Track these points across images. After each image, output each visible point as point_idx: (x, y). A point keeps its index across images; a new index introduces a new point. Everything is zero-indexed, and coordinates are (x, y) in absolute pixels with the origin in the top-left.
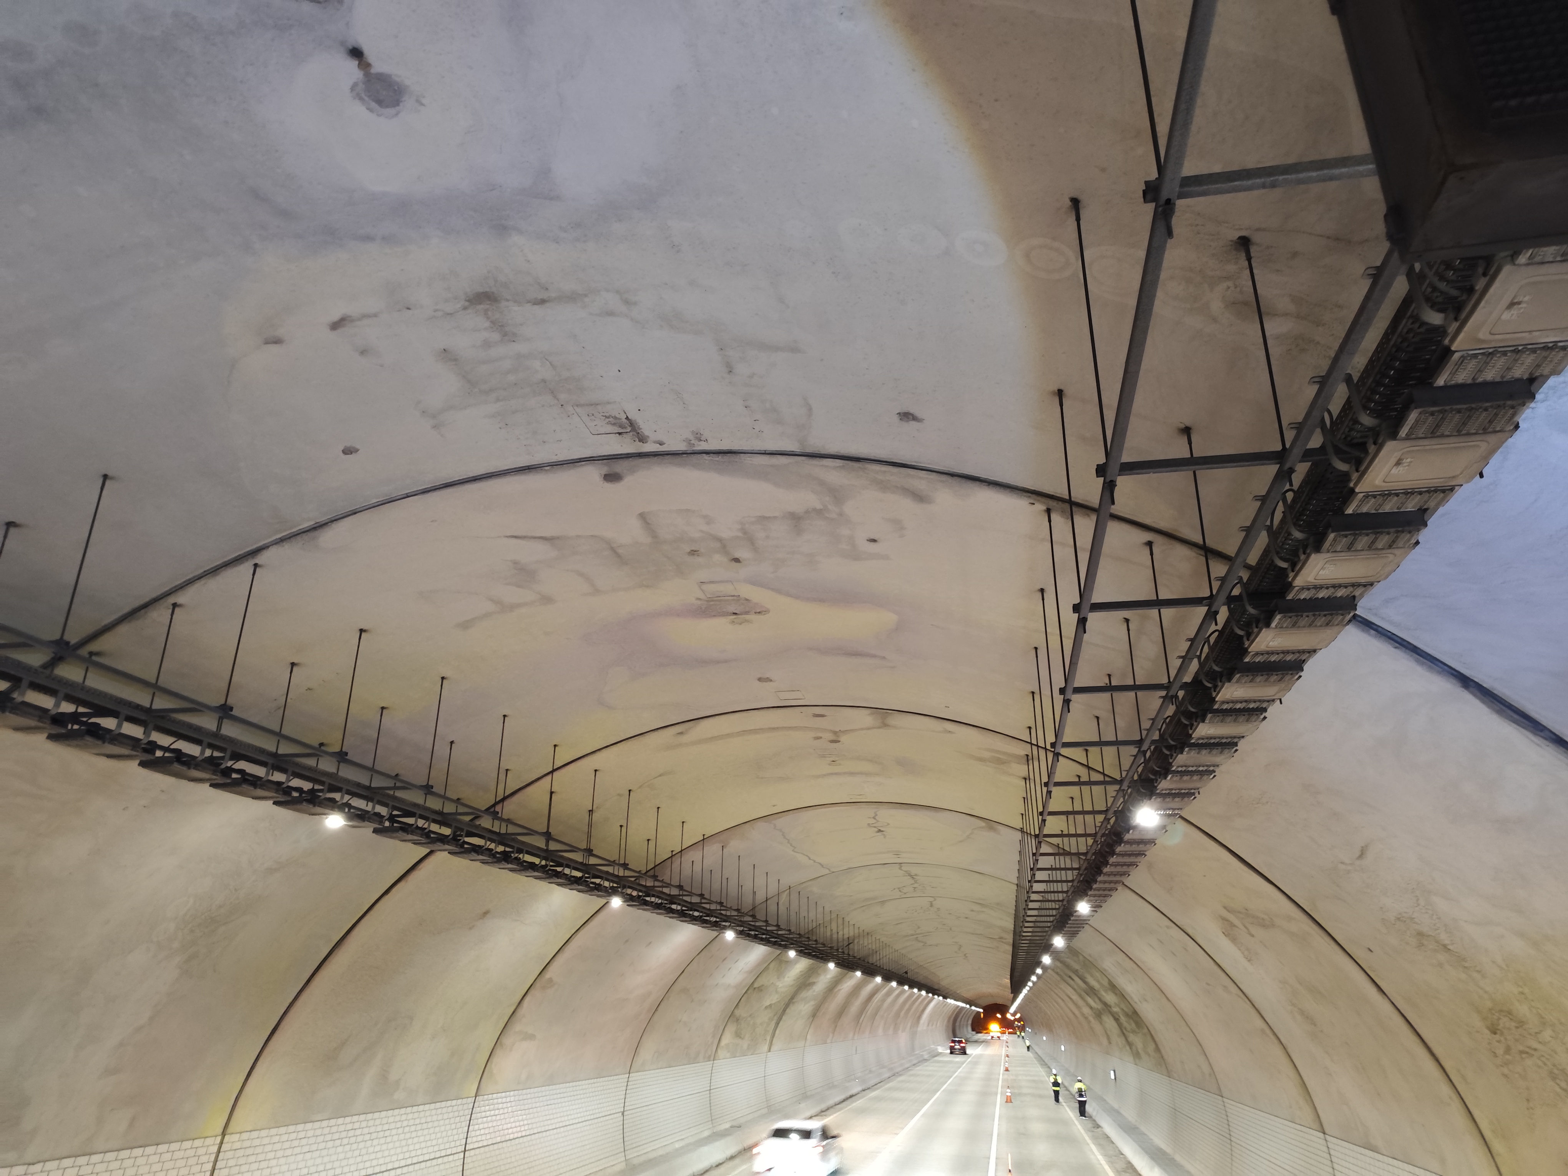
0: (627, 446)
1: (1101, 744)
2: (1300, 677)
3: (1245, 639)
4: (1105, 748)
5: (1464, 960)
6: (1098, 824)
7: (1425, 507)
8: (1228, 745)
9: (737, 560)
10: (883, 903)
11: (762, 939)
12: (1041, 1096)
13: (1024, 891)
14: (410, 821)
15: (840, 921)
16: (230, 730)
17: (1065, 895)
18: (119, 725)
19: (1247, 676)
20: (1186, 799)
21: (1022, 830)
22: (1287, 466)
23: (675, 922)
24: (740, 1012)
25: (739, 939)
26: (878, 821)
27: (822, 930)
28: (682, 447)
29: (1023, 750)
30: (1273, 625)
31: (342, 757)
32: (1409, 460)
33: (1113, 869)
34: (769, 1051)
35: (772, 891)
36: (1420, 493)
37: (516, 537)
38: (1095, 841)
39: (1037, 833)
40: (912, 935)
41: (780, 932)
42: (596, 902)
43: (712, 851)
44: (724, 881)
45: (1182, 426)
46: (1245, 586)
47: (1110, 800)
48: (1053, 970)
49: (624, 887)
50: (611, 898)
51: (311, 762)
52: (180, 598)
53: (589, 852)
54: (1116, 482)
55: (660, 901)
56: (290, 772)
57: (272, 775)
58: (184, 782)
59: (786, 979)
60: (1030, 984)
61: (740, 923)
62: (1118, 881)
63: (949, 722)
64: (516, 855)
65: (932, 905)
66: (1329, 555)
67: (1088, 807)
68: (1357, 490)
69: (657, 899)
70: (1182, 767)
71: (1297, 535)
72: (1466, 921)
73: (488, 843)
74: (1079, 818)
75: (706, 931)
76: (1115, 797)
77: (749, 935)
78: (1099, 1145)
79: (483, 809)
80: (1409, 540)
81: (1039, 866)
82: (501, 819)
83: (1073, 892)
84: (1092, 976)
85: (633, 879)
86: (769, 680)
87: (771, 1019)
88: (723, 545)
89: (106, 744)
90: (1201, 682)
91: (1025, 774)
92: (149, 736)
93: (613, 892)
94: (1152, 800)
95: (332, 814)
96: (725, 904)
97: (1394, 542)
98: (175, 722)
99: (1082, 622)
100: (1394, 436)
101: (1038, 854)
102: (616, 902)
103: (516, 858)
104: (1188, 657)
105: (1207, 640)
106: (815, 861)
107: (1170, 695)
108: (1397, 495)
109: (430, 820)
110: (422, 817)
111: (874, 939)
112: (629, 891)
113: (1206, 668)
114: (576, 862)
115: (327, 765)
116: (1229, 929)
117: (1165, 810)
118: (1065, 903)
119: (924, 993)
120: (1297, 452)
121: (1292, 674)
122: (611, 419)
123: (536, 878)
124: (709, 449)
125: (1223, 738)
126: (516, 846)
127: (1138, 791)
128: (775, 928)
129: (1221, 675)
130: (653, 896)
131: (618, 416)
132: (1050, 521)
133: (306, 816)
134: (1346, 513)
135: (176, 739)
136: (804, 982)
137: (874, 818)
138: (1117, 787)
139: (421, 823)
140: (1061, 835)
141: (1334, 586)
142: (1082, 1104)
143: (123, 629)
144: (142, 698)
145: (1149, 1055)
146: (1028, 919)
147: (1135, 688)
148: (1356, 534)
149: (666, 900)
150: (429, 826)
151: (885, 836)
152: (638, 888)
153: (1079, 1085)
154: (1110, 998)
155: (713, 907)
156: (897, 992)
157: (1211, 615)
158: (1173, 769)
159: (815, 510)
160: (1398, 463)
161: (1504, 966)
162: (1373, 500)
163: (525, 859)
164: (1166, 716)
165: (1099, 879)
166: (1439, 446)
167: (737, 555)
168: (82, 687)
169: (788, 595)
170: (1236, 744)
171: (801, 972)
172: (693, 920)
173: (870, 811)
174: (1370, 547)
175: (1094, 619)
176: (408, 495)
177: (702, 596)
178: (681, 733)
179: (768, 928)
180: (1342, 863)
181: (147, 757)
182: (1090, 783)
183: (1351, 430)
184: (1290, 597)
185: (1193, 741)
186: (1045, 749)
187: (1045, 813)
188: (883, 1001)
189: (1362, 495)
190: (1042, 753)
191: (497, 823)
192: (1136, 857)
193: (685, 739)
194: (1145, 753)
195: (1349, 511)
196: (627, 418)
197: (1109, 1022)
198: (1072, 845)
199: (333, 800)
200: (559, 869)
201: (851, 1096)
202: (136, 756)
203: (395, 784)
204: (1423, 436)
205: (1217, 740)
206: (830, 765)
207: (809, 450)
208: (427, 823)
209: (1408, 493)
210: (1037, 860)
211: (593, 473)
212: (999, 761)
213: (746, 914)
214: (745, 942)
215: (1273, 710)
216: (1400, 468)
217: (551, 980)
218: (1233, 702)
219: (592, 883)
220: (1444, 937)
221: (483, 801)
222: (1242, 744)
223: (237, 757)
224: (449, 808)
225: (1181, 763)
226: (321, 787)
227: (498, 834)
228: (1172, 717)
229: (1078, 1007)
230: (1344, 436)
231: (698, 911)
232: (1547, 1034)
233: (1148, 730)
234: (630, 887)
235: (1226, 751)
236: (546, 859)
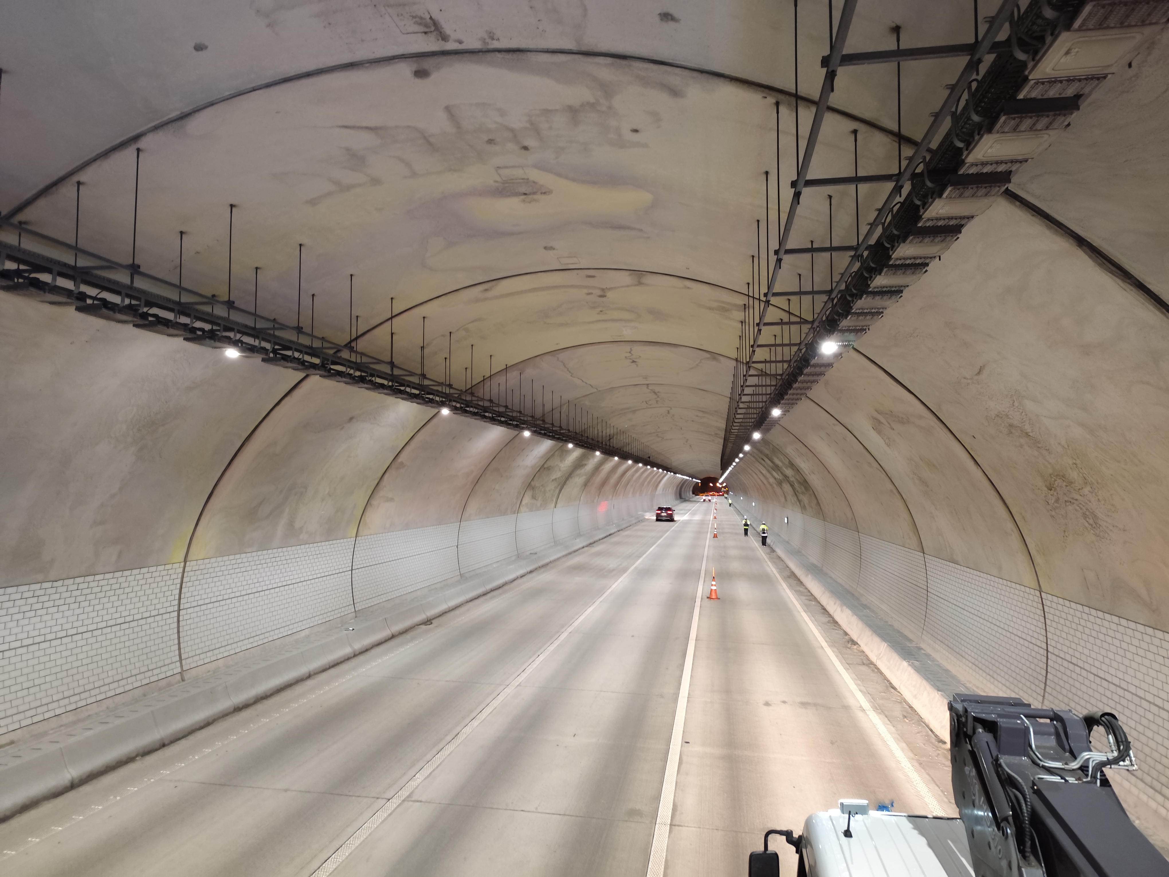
0: (431, 45)
1: (800, 293)
2: (958, 238)
3: (921, 208)
4: (803, 297)
5: (1039, 442)
6: (793, 353)
7: (1081, 93)
8: (895, 292)
9: (526, 148)
10: (634, 411)
11: (549, 436)
12: (737, 534)
13: (734, 403)
14: (289, 353)
15: (604, 424)
16: (140, 283)
17: (764, 404)
18: (54, 279)
19: (918, 238)
20: (859, 333)
21: (736, 360)
22: (977, 57)
23: (488, 425)
24: (536, 483)
25: (534, 436)
26: (632, 355)
27: (591, 429)
28: (476, 45)
29: (741, 300)
30: (945, 196)
31: (230, 304)
32: (1076, 50)
33: (800, 385)
34: (555, 507)
35: (556, 403)
36: (1080, 80)
37: (346, 127)
38: (789, 366)
39: (748, 360)
40: (654, 433)
41: (562, 431)
42: (430, 411)
43: (513, 376)
44: (522, 398)
45: (894, 25)
46: (927, 165)
47: (803, 336)
48: (751, 455)
49: (450, 401)
50: (441, 408)
51: (208, 309)
52: (82, 177)
53: (423, 376)
54: (836, 72)
55: (476, 411)
56: (192, 316)
57: (179, 318)
58: (113, 324)
59: (566, 462)
60: (734, 464)
61: (534, 425)
62: (802, 394)
63: (688, 280)
64: (370, 378)
65: (668, 412)
66: (998, 135)
67: (786, 341)
68: (1030, 78)
69: (474, 409)
70: (859, 309)
71: (976, 118)
72: (1045, 417)
73: (349, 369)
74: (779, 349)
75: (510, 431)
76: (807, 334)
77: (540, 433)
78: (773, 562)
79: (343, 344)
80: (1064, 121)
81: (747, 384)
82: (356, 352)
83: (770, 401)
84: (778, 458)
85: (456, 395)
86: (552, 248)
87: (556, 488)
88: (514, 135)
89: (47, 294)
90: (882, 244)
91: (742, 318)
92: (79, 288)
93: (443, 404)
94: (835, 335)
95: (229, 348)
96: (523, 412)
97: (1051, 123)
98: (96, 276)
99: (797, 195)
100: (1068, 27)
101: (747, 375)
102: (445, 412)
103: (370, 381)
104: (875, 223)
105: (892, 210)
106: (586, 383)
107: (857, 254)
108: (1061, 82)
109: (304, 353)
110: (297, 350)
111: (627, 436)
112: (454, 404)
113: (888, 233)
114: (414, 383)
115: (220, 311)
116: (877, 426)
117: (843, 342)
118: (763, 409)
119: (660, 470)
120: (986, 45)
121: (952, 236)
122: (417, 19)
123: (386, 394)
124: (501, 47)
125: (893, 287)
126: (369, 371)
127: (825, 329)
128: (558, 429)
129: (898, 237)
130: (472, 407)
131: (423, 16)
132: (778, 113)
133: (210, 349)
134: (1018, 98)
135: (100, 291)
136: (579, 464)
137: (630, 352)
138: (809, 326)
139: (297, 355)
140: (765, 362)
141: (997, 163)
142: (764, 539)
143: (42, 203)
144: (68, 258)
145: (812, 508)
146: (736, 421)
147: (832, 249)
148: (1023, 117)
149: (481, 410)
150: (303, 357)
151: (637, 366)
152: (460, 401)
153: (763, 527)
154: (789, 472)
155: (515, 414)
156: (642, 470)
157: (898, 189)
158: (853, 311)
159: (588, 103)
160: (1067, 53)
161: (1066, 446)
162: (1042, 86)
163: (377, 381)
164: (852, 272)
165: (790, 392)
166: (1105, 37)
167: (526, 143)
168: (19, 249)
169: (567, 178)
170: (902, 292)
171: (576, 457)
172: (501, 423)
173: (627, 348)
174: (1031, 129)
175: (807, 192)
176: (255, 88)
177: (499, 179)
178: (486, 290)
179: (554, 429)
180: (965, 378)
181: (80, 304)
182: (789, 323)
183: (1034, 24)
184: (961, 172)
185: (870, 290)
186: (759, 300)
187: (755, 346)
188: (633, 475)
189: (1033, 81)
190: (757, 302)
191: (353, 355)
192: (818, 376)
193: (490, 294)
194: (833, 299)
195: (1021, 96)
196: (431, 18)
197: (787, 487)
198: (773, 369)
199: (229, 338)
200: (402, 388)
201: (610, 535)
202: (72, 303)
203: (274, 326)
204: (1092, 27)
205: (888, 289)
206: (598, 314)
207: (584, 48)
208: (301, 355)
209: (1070, 80)
210: (747, 380)
211: (405, 69)
212: (724, 309)
213: (538, 419)
214: (537, 438)
215: (933, 265)
216: (1069, 57)
217: (402, 463)
218: (904, 259)
219: (427, 398)
220: (1027, 428)
221: (343, 339)
222: (906, 293)
223: (150, 304)
224: (317, 344)
225: (860, 307)
226: (218, 328)
227: (356, 363)
228: (856, 273)
229: (766, 478)
230: (1026, 30)
231: (504, 417)
232: (1086, 490)
233: (837, 283)
234: (454, 401)
235: (894, 297)
236: (392, 381)
